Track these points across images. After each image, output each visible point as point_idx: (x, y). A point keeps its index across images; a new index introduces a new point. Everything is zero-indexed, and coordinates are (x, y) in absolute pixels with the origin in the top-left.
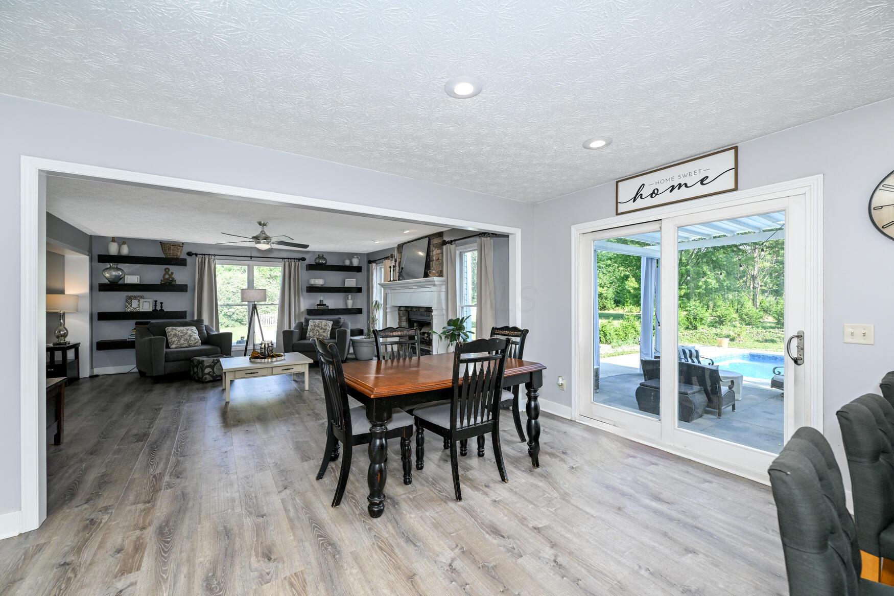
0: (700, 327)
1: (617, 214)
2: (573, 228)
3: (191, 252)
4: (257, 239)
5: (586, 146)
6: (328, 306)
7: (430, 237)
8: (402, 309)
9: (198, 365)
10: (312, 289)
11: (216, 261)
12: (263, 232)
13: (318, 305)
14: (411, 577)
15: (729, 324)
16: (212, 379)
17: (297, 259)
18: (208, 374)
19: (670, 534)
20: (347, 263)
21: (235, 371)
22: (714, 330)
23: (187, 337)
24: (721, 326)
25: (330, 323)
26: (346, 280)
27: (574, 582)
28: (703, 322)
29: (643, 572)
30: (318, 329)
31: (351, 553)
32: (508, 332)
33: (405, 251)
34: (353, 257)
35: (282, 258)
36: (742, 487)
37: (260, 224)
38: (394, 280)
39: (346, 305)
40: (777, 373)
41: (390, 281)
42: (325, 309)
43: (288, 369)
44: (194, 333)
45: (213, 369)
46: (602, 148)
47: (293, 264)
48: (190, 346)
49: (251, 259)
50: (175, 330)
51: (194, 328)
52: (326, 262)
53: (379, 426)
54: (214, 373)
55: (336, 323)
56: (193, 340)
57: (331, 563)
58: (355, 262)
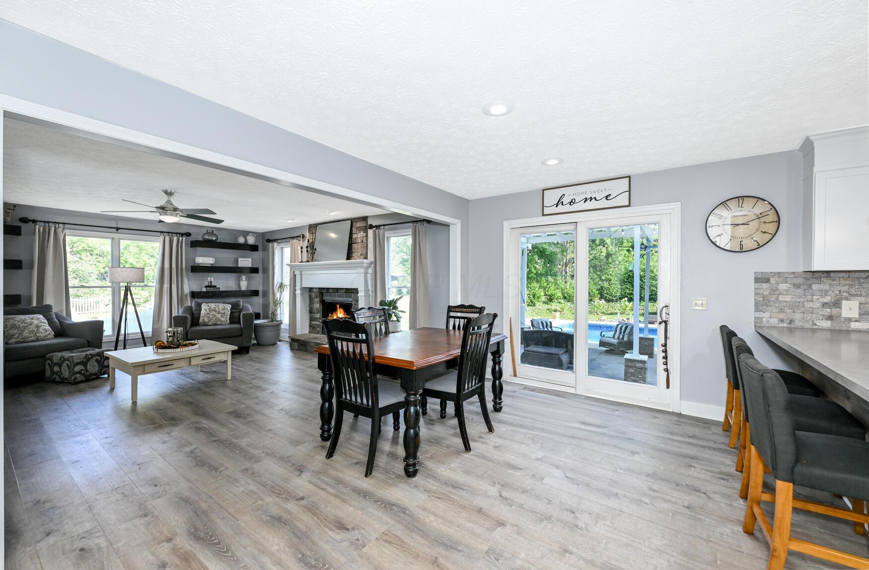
0: (537, 304)
1: (543, 215)
2: (505, 223)
3: (27, 218)
4: (162, 209)
5: (544, 163)
6: (219, 288)
7: (353, 221)
8: (315, 290)
9: (63, 362)
10: (197, 269)
11: (66, 231)
12: (169, 202)
13: (206, 287)
14: (480, 511)
15: (556, 301)
16: (84, 379)
17: (180, 234)
18: (79, 372)
19: (618, 446)
20: (241, 240)
21: (144, 365)
22: (546, 306)
23: (32, 328)
24: (551, 303)
25: (229, 307)
26: (240, 259)
27: (586, 486)
28: (540, 300)
29: (619, 471)
30: (214, 313)
31: (416, 507)
32: (465, 310)
33: (319, 231)
34: (248, 235)
35: (161, 232)
36: (636, 411)
37: (166, 192)
38: (308, 261)
39: (239, 286)
40: (603, 336)
41: (302, 262)
42: (216, 291)
43: (208, 358)
44: (43, 323)
45: (86, 366)
46: (555, 165)
47: (175, 239)
48: (37, 340)
49: (117, 230)
50: (13, 319)
51: (41, 316)
52: (217, 239)
53: (413, 395)
54: (87, 371)
55: (235, 307)
56: (43, 331)
57: (406, 517)
58: (251, 240)
